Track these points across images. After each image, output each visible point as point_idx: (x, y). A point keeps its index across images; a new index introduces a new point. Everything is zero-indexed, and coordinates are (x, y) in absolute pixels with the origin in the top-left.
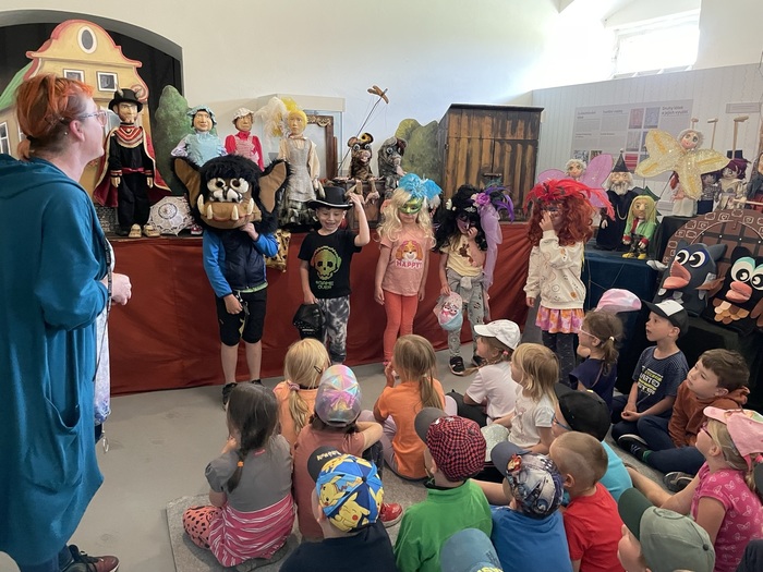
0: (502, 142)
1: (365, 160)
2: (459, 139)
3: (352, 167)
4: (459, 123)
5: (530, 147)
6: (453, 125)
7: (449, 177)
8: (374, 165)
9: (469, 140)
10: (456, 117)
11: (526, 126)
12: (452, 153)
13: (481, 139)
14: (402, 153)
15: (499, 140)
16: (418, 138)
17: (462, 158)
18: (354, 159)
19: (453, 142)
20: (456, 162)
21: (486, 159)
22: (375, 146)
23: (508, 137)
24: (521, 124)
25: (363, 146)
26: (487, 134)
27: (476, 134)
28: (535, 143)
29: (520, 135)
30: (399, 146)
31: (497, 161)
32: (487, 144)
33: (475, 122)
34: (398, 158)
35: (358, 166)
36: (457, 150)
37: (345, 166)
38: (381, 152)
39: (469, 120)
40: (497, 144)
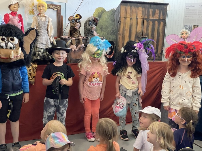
0: (148, 20)
1: (77, 27)
2: (126, 18)
3: (71, 31)
4: (126, 10)
5: (162, 23)
6: (123, 11)
7: (121, 37)
8: (82, 30)
9: (131, 19)
10: (124, 7)
11: (160, 12)
12: (122, 25)
13: (137, 18)
14: (96, 25)
15: (146, 19)
16: (105, 17)
17: (127, 27)
18: (71, 27)
19: (122, 20)
20: (124, 29)
21: (139, 28)
22: (83, 21)
23: (151, 17)
24: (157, 11)
25: (76, 21)
26: (140, 16)
27: (134, 16)
28: (164, 21)
29: (157, 17)
30: (95, 21)
31: (145, 30)
32: (140, 21)
33: (134, 10)
34: (94, 27)
35: (73, 31)
36: (125, 24)
37: (67, 30)
38: (85, 24)
39: (131, 9)
40: (145, 21)
